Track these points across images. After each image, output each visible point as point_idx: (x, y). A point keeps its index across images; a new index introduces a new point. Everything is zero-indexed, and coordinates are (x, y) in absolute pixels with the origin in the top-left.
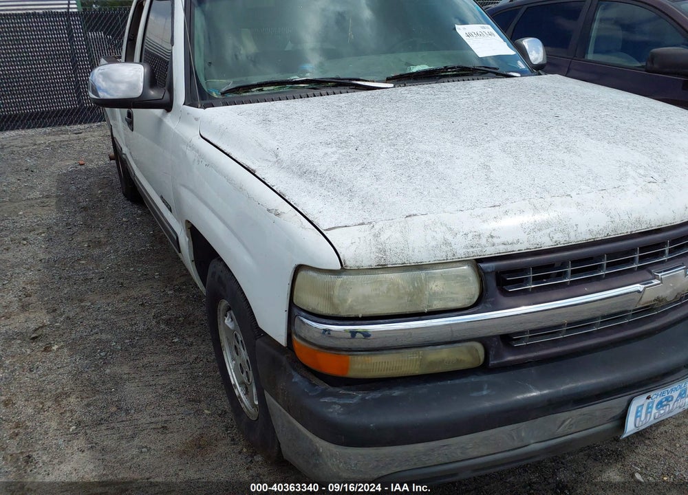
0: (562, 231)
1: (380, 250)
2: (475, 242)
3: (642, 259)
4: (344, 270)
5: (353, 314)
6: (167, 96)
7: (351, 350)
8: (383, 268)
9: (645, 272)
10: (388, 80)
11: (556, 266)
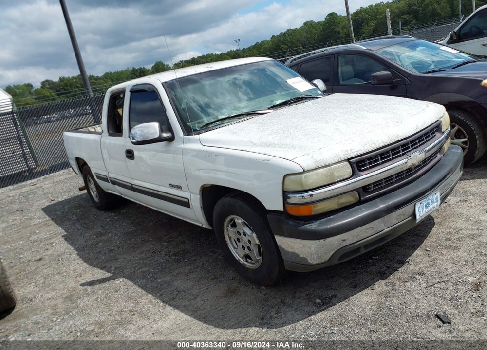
0: (374, 144)
1: (315, 162)
2: (346, 153)
3: (403, 150)
4: (305, 171)
5: (311, 188)
6: (171, 135)
7: (312, 203)
8: (318, 168)
9: (405, 155)
10: (269, 109)
11: (373, 158)
